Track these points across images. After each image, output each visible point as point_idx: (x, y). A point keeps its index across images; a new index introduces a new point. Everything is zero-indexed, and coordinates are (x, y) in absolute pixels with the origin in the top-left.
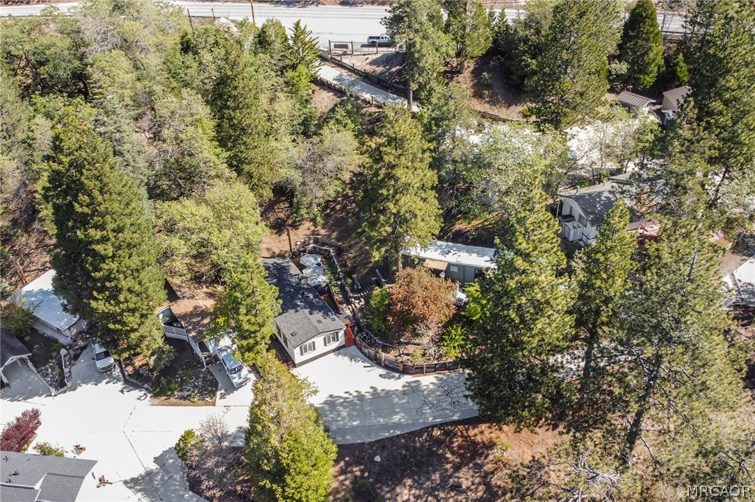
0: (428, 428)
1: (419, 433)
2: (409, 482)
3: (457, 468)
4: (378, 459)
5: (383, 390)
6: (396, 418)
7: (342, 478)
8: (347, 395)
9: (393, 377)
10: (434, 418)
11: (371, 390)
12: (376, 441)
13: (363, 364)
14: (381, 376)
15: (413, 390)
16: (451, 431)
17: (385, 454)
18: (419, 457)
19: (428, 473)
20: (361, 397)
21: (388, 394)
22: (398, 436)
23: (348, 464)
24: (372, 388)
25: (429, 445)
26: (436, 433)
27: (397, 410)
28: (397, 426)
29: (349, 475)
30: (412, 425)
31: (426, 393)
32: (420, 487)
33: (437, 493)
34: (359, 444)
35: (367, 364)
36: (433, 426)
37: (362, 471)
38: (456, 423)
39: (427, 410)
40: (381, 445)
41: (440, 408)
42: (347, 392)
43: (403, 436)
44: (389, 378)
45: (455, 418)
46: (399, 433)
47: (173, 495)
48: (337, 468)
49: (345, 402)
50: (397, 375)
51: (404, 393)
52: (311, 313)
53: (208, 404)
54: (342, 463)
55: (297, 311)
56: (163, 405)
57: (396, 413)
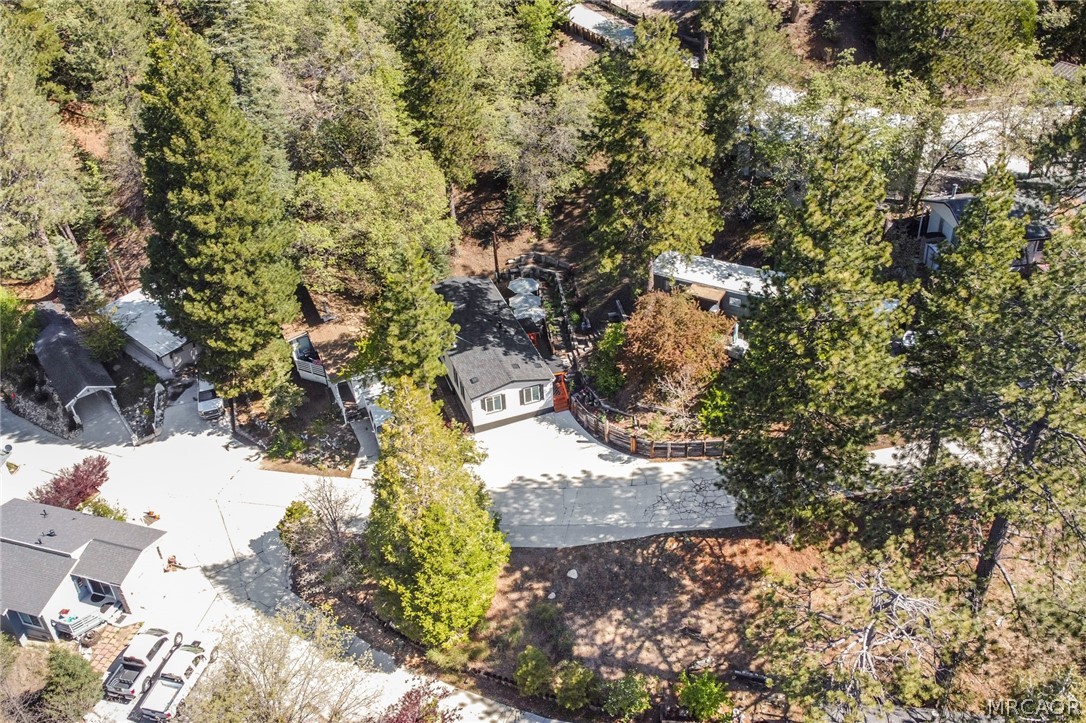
0: (659, 536)
1: (644, 543)
2: (618, 615)
3: (697, 603)
4: (573, 574)
5: (600, 477)
6: (612, 518)
7: (514, 596)
8: (544, 479)
9: (620, 459)
10: (672, 523)
11: (583, 476)
12: (574, 548)
13: (578, 438)
14: (600, 456)
15: (648, 480)
16: (695, 545)
17: (585, 569)
18: (638, 580)
19: (649, 604)
20: (564, 484)
21: (607, 483)
22: (609, 544)
23: (526, 577)
24: (584, 472)
25: (658, 562)
26: (672, 545)
27: (617, 506)
28: (609, 529)
29: (525, 594)
30: (635, 530)
31: (665, 486)
32: (634, 623)
33: (659, 637)
34: (548, 549)
35: (583, 438)
36: (667, 535)
37: (547, 591)
38: (704, 534)
39: (662, 510)
40: (582, 554)
41: (683, 510)
42: (545, 475)
43: (618, 544)
44: (613, 461)
45: (705, 526)
46: (612, 539)
47: (266, 595)
48: (509, 581)
49: (539, 488)
50: (626, 457)
51: (632, 484)
52: (505, 354)
53: (340, 474)
54: (518, 575)
55: (485, 349)
56: (278, 470)
57: (614, 511)
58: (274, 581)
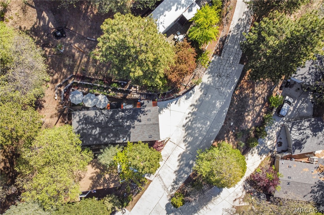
0: (233, 95)
1: (233, 100)
2: (246, 114)
3: (253, 92)
4: (232, 124)
5: (196, 101)
6: (218, 105)
7: (231, 140)
8: (188, 120)
9: (191, 94)
10: (230, 89)
11: (193, 107)
12: (225, 120)
13: (173, 103)
14: (186, 99)
15: (206, 88)
16: (241, 86)
17: (232, 120)
18: (241, 106)
19: (247, 105)
20: (193, 114)
21: (201, 100)
22: (229, 110)
23: (227, 136)
24: (191, 106)
25: (239, 98)
26: (237, 92)
28: (222, 108)
29: (231, 137)
30: (227, 101)
31: (212, 84)
32: (250, 110)
33: (255, 105)
34: (221, 129)
35: (175, 102)
36: (234, 92)
37: (232, 131)
38: (239, 82)
39: (223, 89)
40: (227, 119)
41: (226, 85)
42: (186, 118)
43: (230, 108)
44: (191, 96)
45: (236, 81)
46: (227, 109)
48: (226, 141)
49: (192, 122)
50: (191, 92)
51: (205, 94)
54: (226, 138)
57: (215, 103)
58: (186, 207)
